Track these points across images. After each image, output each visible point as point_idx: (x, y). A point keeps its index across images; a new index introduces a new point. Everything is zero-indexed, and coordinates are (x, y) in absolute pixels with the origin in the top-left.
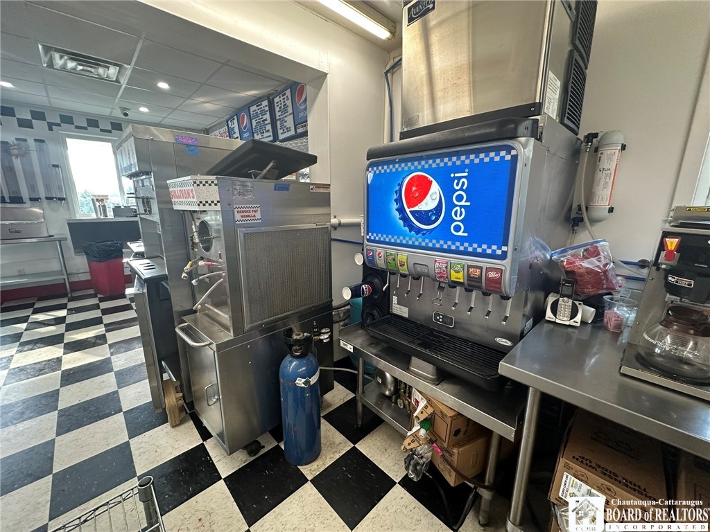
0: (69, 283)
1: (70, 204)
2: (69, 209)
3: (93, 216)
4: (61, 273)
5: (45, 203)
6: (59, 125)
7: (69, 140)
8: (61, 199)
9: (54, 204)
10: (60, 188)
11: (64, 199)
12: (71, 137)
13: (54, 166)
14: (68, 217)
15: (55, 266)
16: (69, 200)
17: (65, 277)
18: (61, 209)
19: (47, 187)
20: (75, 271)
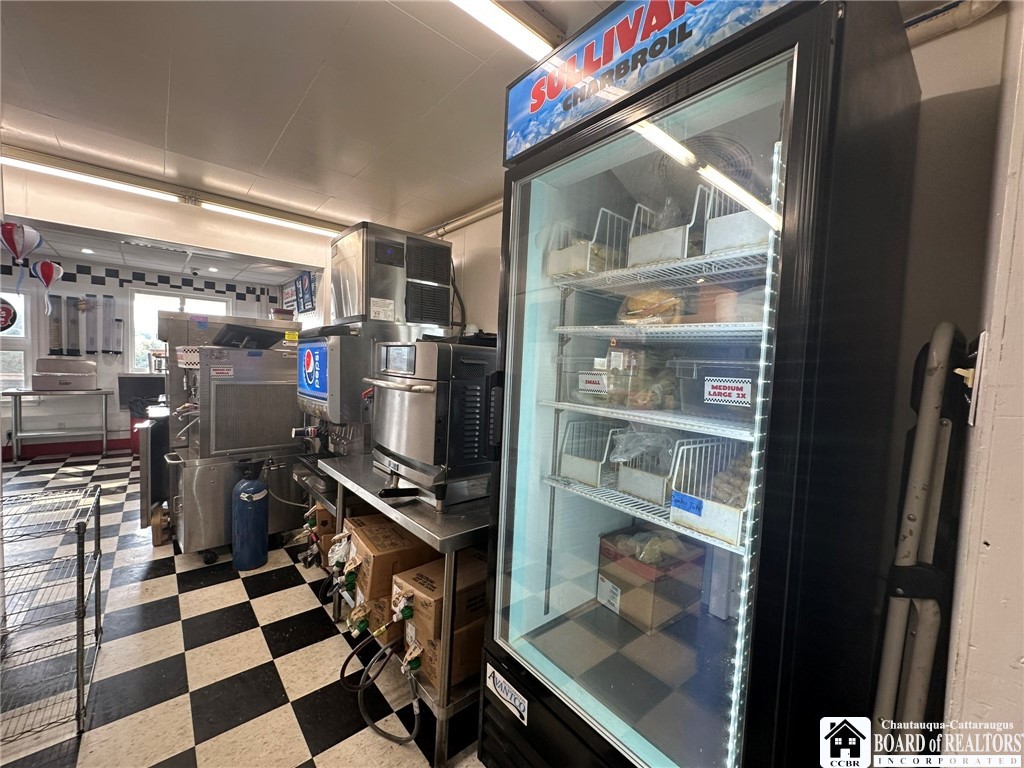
0: (107, 441)
1: (125, 358)
2: (123, 363)
3: (147, 371)
4: (101, 428)
5: (101, 356)
6: (130, 282)
7: (137, 295)
8: (117, 353)
9: (109, 357)
10: (118, 342)
11: (120, 353)
12: (139, 292)
13: (117, 320)
14: (120, 371)
15: (97, 421)
16: (125, 354)
17: (104, 432)
18: (116, 363)
19: (106, 341)
20: (117, 429)
